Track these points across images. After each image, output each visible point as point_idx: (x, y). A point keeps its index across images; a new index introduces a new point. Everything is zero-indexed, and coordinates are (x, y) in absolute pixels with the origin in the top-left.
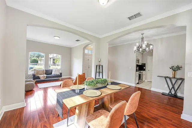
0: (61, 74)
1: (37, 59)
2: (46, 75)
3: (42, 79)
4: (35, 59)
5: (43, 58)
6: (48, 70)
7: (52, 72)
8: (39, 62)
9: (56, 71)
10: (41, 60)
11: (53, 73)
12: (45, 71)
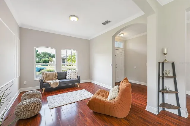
0: (79, 78)
1: (48, 60)
2: (59, 81)
3: (53, 86)
4: (45, 60)
5: (54, 59)
6: (60, 73)
7: (66, 75)
8: (50, 62)
9: (72, 74)
10: (51, 61)
11: (68, 77)
12: (57, 74)
